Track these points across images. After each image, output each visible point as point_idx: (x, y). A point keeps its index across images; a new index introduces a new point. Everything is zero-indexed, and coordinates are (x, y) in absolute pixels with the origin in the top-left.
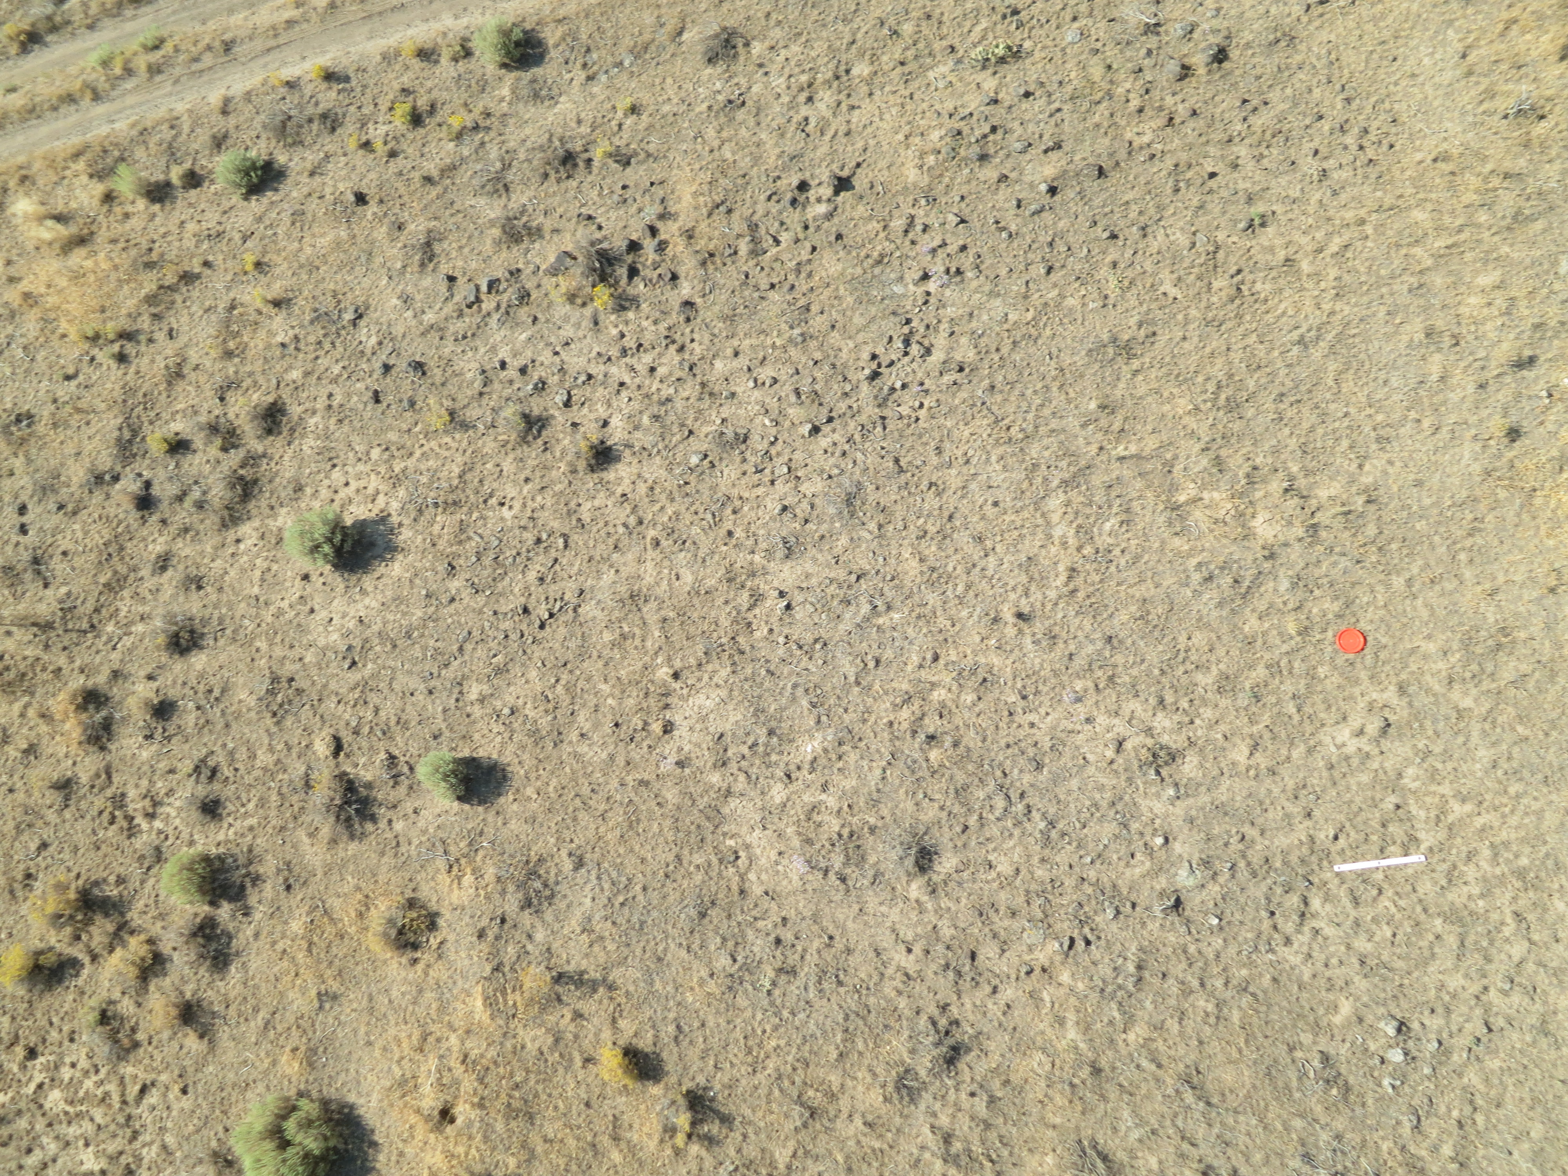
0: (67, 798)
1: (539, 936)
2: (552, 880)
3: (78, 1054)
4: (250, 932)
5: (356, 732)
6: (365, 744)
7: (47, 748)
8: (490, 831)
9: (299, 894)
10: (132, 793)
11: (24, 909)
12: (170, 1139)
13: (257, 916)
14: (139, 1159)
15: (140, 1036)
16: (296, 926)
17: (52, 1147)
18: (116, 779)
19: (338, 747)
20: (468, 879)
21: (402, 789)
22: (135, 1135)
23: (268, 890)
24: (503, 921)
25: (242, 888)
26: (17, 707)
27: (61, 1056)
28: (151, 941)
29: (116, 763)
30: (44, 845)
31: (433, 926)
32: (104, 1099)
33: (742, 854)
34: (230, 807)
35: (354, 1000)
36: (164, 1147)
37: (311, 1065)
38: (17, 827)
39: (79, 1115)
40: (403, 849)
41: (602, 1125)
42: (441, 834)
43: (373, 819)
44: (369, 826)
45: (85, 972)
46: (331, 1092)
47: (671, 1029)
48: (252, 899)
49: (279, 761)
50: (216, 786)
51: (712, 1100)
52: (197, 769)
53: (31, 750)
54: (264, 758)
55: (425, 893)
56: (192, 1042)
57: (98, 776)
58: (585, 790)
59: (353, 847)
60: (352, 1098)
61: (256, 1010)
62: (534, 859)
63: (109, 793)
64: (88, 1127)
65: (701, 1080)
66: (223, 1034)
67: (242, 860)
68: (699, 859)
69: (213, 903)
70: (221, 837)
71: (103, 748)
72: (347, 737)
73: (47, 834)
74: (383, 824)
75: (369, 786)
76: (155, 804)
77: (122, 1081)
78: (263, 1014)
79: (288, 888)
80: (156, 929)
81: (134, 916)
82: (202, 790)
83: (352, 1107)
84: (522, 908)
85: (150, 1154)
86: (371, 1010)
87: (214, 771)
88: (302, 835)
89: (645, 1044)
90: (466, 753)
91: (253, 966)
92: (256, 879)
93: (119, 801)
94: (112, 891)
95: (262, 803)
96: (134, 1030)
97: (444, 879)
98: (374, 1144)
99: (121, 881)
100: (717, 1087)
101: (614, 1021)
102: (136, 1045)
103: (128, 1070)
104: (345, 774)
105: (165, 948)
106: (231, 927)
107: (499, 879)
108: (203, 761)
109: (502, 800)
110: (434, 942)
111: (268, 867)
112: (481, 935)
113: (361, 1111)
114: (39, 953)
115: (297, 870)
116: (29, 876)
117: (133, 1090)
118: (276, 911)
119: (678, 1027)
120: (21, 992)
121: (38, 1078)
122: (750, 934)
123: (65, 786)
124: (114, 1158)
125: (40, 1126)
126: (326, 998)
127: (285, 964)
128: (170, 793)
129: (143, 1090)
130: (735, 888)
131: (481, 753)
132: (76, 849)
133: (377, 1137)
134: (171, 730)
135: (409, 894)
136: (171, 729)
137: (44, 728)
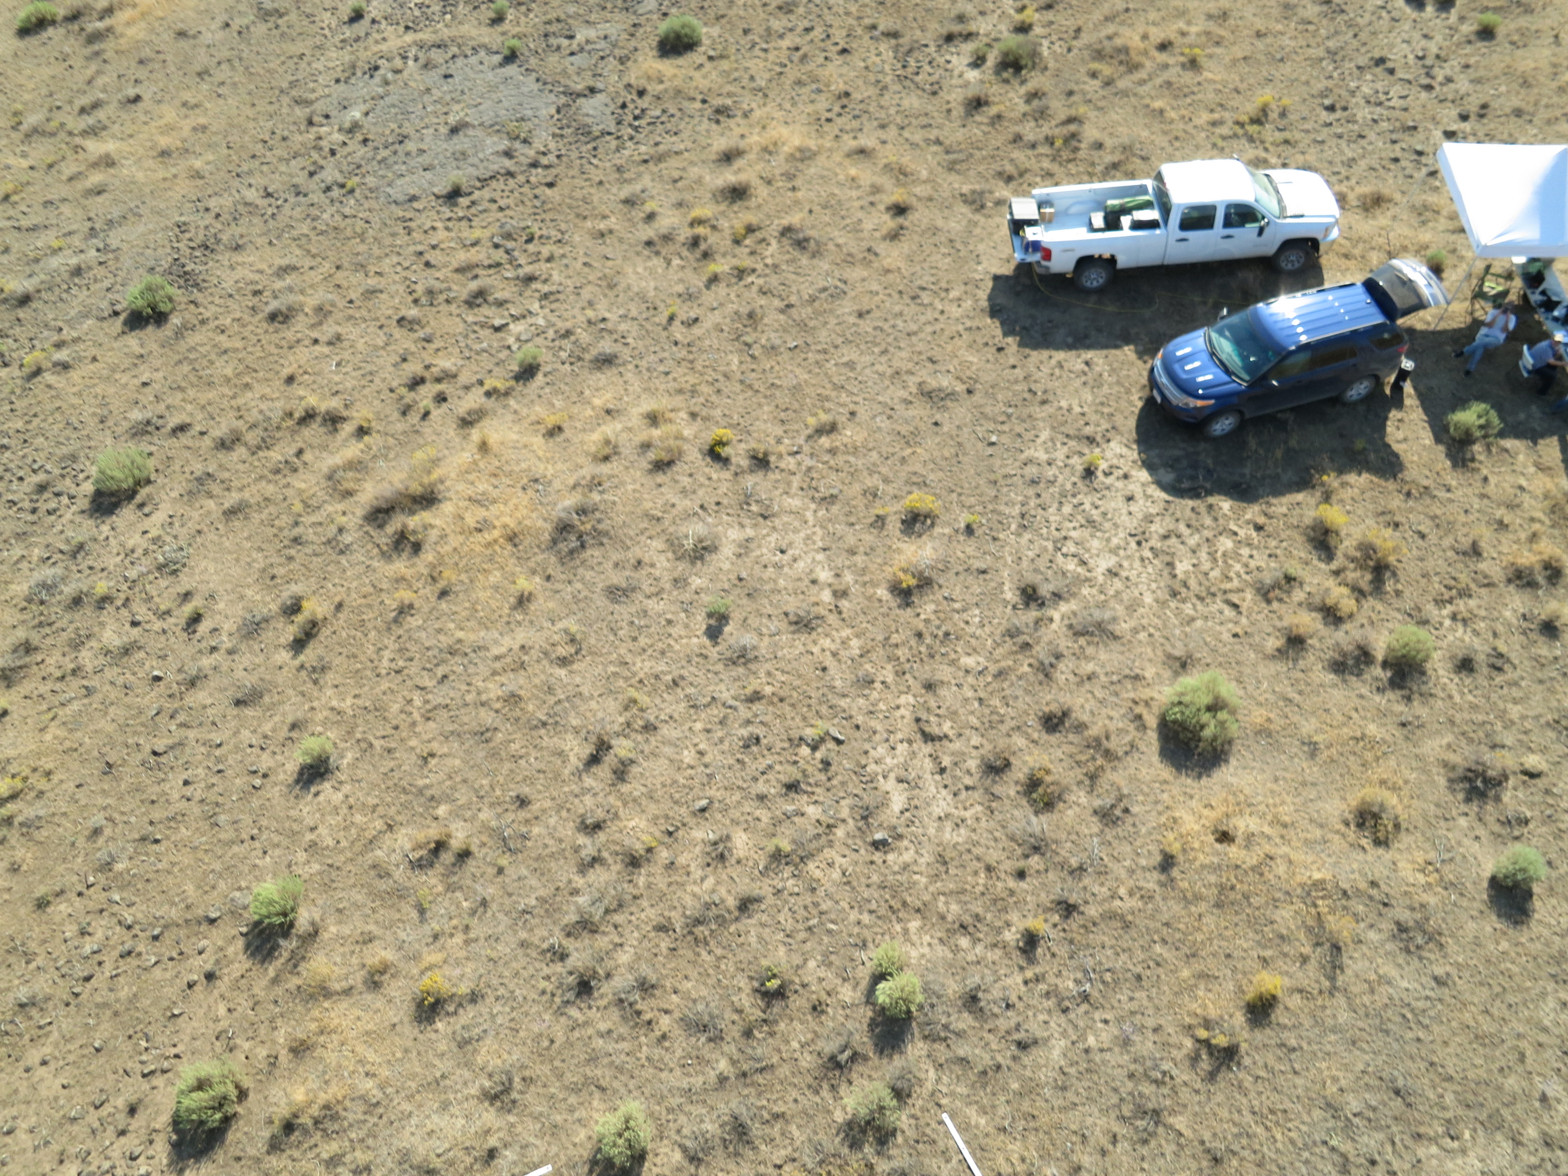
0: (1465, 553)
1: (1372, 935)
2: (1425, 954)
3: (1260, 560)
4: (1364, 691)
5: (1547, 792)
6: (1537, 799)
7: (1506, 539)
8: (1465, 903)
9: (1398, 733)
10: (1472, 603)
11: (1370, 522)
12: (1199, 623)
13: (1377, 698)
14: (1184, 601)
15: (1275, 605)
16: (1372, 729)
17: (1192, 541)
18: (1484, 591)
19: (1532, 775)
20: (1421, 878)
21: (1497, 828)
22: (1201, 599)
23: (1400, 708)
24: (1385, 905)
25: (1401, 687)
26: (1539, 515)
27: (1258, 548)
28: (1351, 616)
29: (1497, 591)
30: (1423, 536)
31: (1377, 843)
32: (1229, 579)
33: (1456, 1144)
34: (1467, 681)
35: (1313, 771)
36: (1193, 619)
37: (1258, 733)
38: (1436, 517)
39: (1215, 560)
40: (1442, 823)
41: (1212, 966)
42: (1458, 859)
43: (1468, 800)
44: (1461, 796)
45: (1323, 566)
46: (1237, 746)
47: (1293, 1042)
48: (1391, 695)
49: (1513, 723)
50: (1485, 670)
51: (1229, 1068)
52: (1501, 655)
53: (1502, 526)
54: (1515, 711)
55: (1405, 840)
56: (1273, 643)
57: (1486, 577)
58: (1511, 999)
59: (1442, 782)
60: (1233, 761)
61: (1300, 693)
62: (1443, 940)
63: (1473, 586)
64: (1206, 566)
65: (1247, 1061)
66: (1280, 667)
67: (1424, 688)
68: (1449, 1099)
69: (1385, 664)
70: (1441, 672)
71: (1509, 581)
72: (1540, 783)
73: (1433, 538)
74: (1464, 808)
75: (1498, 799)
76: (1464, 621)
77: (1240, 590)
78: (1297, 698)
79: (1403, 725)
80: (1361, 619)
81: (1370, 602)
82: (1481, 658)
83: (1226, 761)
84: (1398, 923)
85: (1188, 609)
86: (1304, 784)
87: (1499, 669)
88: (1449, 738)
89: (1279, 1015)
90: (1536, 889)
91: (1335, 692)
92: (1409, 699)
93: (1464, 593)
94: (1389, 586)
95: (1474, 707)
96: (1280, 600)
97: (1420, 857)
98: (1199, 777)
99: (1398, 593)
100: (1241, 1075)
101: (1300, 991)
102: (1269, 602)
103: (1249, 595)
104: (1506, 778)
105: (1347, 626)
106: (1367, 676)
107: (1422, 906)
108: (1508, 661)
109: (1494, 918)
110: (1364, 842)
111: (1419, 709)
112: (1374, 884)
113: (1224, 768)
114: (1337, 534)
115: (1418, 732)
116: (1397, 525)
117: (1235, 598)
118: (1382, 714)
119: (1294, 1050)
120: (1307, 521)
121: (1242, 533)
122: (1380, 1136)
123: (1475, 551)
124: (1185, 585)
125: (1207, 533)
126: (1313, 749)
127: (1340, 718)
128: (1476, 633)
129: (1235, 606)
130: (1422, 1130)
131: (1537, 903)
132: (1422, 560)
133: (1204, 780)
134: (1532, 636)
135: (1404, 825)
136: (1534, 636)
137: (1523, 536)
